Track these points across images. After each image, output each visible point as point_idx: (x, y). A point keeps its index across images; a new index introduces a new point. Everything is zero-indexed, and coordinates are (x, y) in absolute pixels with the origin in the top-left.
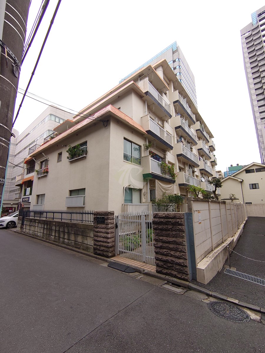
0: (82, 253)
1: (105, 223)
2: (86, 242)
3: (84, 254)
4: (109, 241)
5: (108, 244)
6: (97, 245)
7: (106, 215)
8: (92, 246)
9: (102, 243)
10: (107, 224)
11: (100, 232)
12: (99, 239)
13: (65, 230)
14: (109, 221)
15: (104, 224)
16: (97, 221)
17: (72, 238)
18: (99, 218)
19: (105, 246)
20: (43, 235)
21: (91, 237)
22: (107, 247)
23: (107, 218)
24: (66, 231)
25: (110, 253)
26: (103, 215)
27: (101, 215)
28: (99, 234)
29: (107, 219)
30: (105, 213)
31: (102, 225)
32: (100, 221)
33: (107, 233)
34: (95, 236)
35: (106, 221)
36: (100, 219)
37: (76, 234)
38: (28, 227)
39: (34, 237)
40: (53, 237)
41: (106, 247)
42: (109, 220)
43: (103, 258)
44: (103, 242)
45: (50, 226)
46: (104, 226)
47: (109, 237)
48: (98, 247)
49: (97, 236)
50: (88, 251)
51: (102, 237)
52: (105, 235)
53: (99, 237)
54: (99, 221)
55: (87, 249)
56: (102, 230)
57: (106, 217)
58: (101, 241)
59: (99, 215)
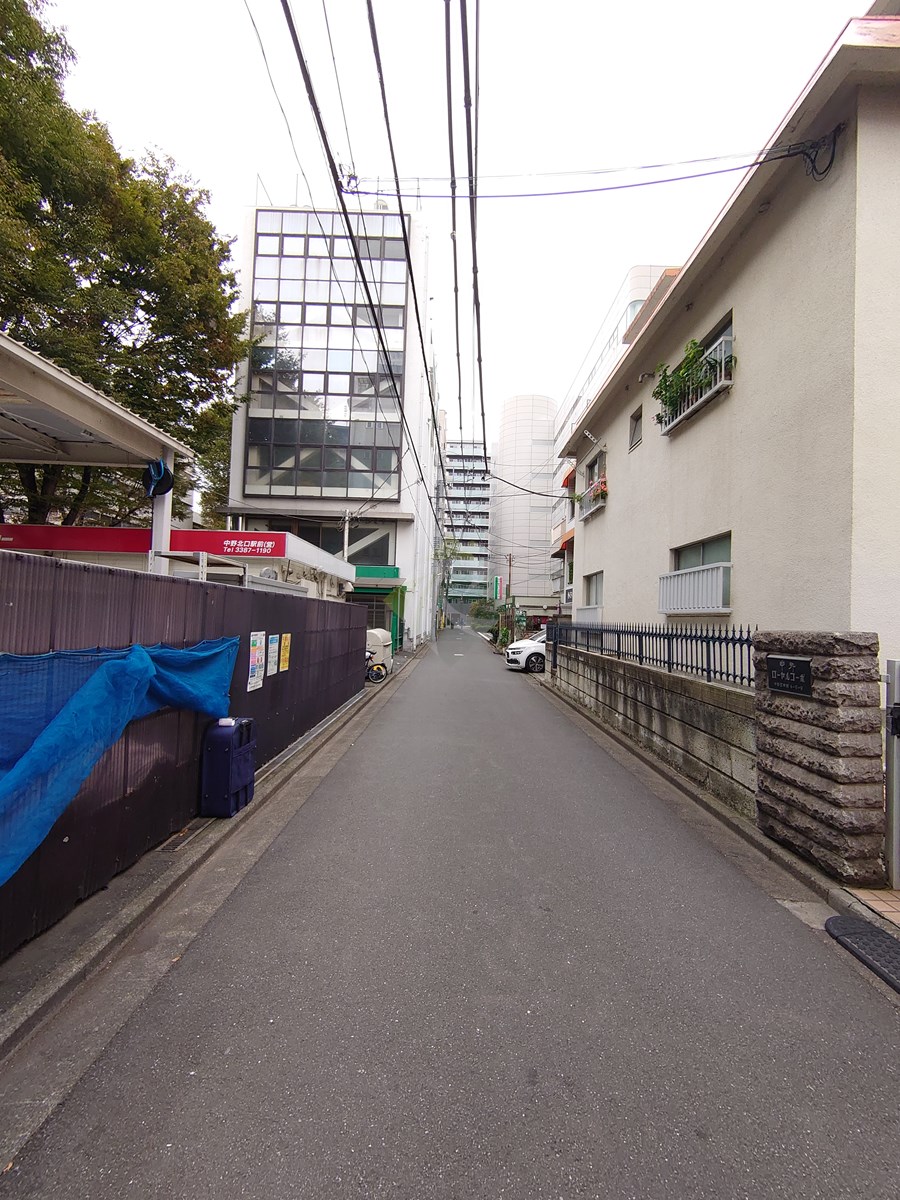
0: (708, 807)
1: (815, 695)
2: (724, 765)
3: (717, 815)
4: (839, 793)
5: (835, 812)
6: (775, 795)
7: (820, 654)
8: (753, 792)
9: (799, 796)
10: (823, 703)
11: (786, 736)
12: (782, 769)
13: (650, 701)
14: (840, 687)
15: (811, 700)
16: (772, 681)
17: (676, 734)
18: (782, 664)
19: (814, 816)
20: (597, 706)
21: (745, 750)
22: (829, 823)
23: (827, 672)
24: (655, 704)
25: (846, 859)
26: (804, 652)
27: (792, 653)
28: (781, 745)
29: (828, 675)
30: (810, 643)
31: (799, 703)
32: (784, 681)
33: (824, 751)
34: (764, 751)
35: (818, 686)
36: (786, 669)
37: (687, 725)
38: (564, 676)
39: (576, 706)
40: (621, 718)
41: (821, 821)
42: (837, 678)
43: (803, 867)
44: (805, 790)
45: (611, 677)
46: (805, 708)
47: (838, 776)
48: (781, 809)
49: (774, 754)
50: (736, 809)
51: (800, 765)
52: (816, 757)
53: (784, 760)
54: (779, 679)
55: (730, 796)
56: (795, 728)
57: (817, 663)
58: (791, 783)
59: (781, 652)
